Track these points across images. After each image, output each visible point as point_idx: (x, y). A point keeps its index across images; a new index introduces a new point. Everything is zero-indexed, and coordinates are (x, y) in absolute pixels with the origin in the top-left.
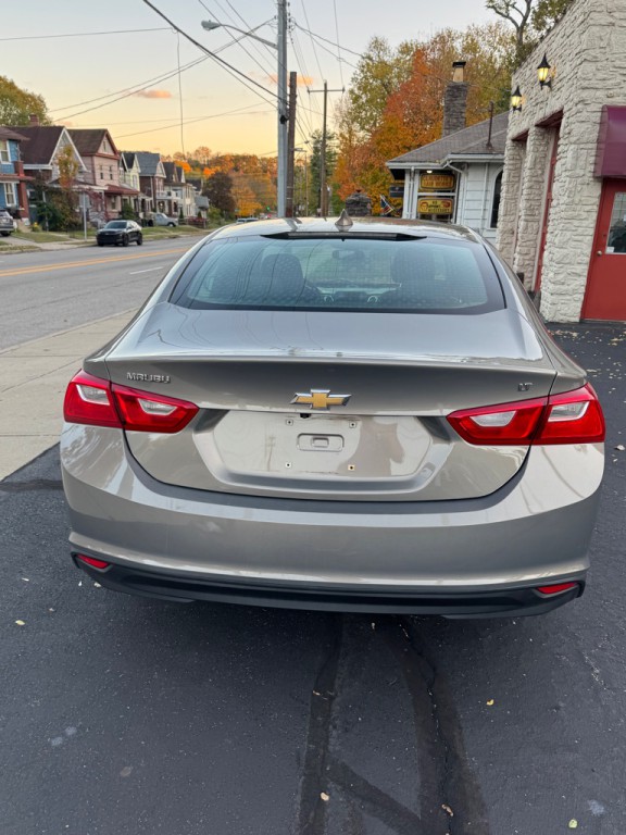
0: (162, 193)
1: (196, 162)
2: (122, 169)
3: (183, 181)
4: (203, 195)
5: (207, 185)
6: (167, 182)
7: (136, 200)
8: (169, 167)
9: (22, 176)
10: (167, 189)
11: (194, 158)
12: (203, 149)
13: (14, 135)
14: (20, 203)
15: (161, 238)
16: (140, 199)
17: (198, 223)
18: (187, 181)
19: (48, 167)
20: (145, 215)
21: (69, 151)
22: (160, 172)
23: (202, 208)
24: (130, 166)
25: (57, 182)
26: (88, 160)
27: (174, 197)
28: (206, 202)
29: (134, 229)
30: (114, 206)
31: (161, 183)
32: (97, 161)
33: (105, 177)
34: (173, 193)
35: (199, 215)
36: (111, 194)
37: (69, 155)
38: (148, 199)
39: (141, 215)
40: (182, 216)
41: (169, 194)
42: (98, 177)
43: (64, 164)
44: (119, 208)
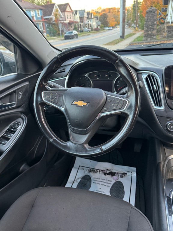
0: (86, 22)
1: (98, 12)
2: (74, 15)
3: (93, 17)
4: (99, 21)
5: (100, 18)
6: (88, 18)
7: (78, 25)
8: (88, 13)
9: (43, 20)
10: (88, 20)
11: (97, 11)
12: (100, 7)
13: (41, 7)
14: (44, 29)
15: (85, 35)
16: (79, 24)
17: (97, 30)
18: (94, 17)
19: (51, 17)
20: (81, 29)
21: (57, 11)
22: (86, 15)
23: (99, 25)
24: (76, 14)
25: (54, 21)
26: (63, 13)
27: (90, 23)
28: (100, 23)
29: (75, 34)
30: (71, 27)
31: (86, 18)
32: (66, 13)
33: (68, 18)
34: (90, 21)
35: (97, 27)
36: (70, 23)
37: (57, 12)
38: (82, 24)
39: (80, 29)
40: (92, 28)
41: (88, 22)
42: (66, 18)
43: (56, 15)
44: (73, 27)
